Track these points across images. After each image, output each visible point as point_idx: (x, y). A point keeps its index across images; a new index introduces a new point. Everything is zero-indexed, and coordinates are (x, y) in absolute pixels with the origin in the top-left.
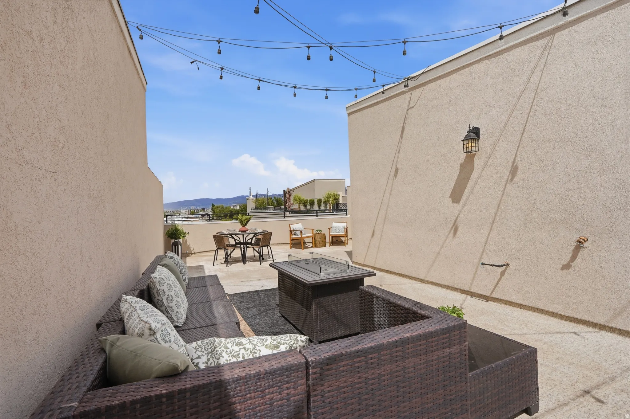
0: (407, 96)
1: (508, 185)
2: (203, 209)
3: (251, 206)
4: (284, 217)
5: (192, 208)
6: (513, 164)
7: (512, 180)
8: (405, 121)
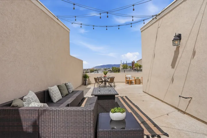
0: (157, 23)
1: (192, 60)
2: (109, 68)
3: (121, 67)
4: (124, 72)
5: (105, 68)
6: (194, 50)
7: (193, 58)
8: (157, 33)
